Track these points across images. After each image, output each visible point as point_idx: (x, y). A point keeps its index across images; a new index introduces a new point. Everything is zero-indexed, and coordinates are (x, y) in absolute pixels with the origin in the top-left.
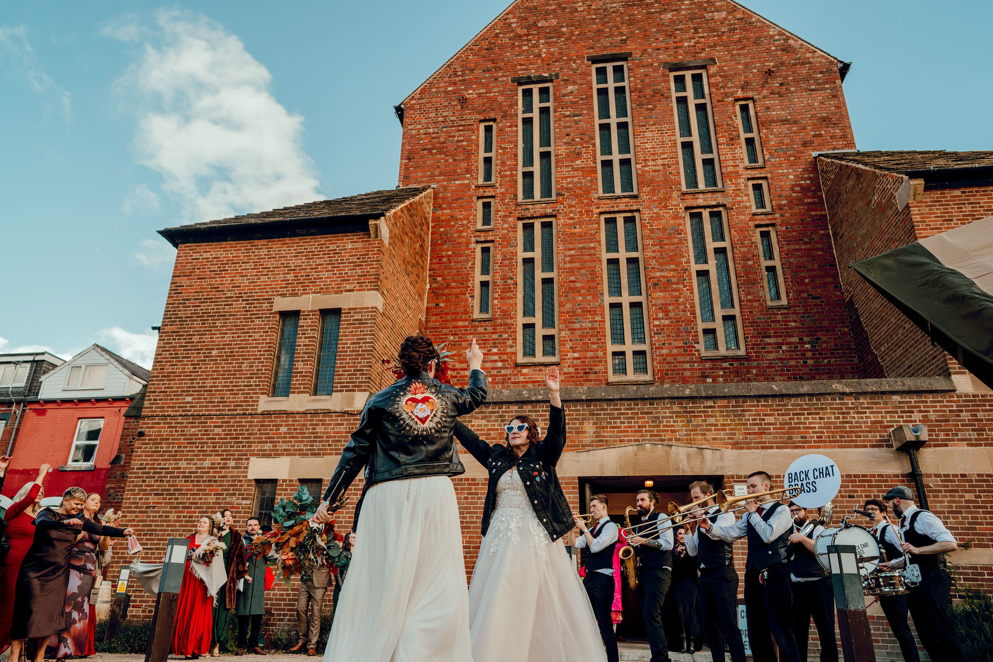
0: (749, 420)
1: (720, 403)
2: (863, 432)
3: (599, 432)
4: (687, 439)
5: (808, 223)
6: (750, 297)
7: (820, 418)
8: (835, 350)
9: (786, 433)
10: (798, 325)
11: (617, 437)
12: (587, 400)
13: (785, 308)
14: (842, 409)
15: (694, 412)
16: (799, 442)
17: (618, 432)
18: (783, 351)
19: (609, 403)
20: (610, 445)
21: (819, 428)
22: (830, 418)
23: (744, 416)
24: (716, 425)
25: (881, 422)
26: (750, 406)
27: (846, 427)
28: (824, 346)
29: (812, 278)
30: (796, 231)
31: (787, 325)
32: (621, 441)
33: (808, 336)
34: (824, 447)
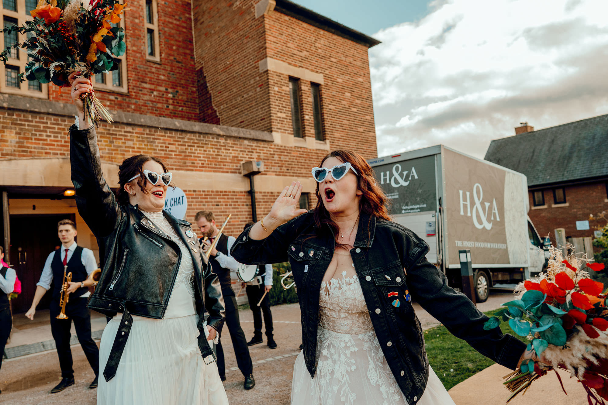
0: (158, 146)
1: (138, 130)
2: (227, 162)
3: (23, 143)
4: (109, 157)
5: (179, 5)
6: (134, 48)
7: (205, 151)
8: (186, 101)
9: (182, 159)
10: (166, 78)
11: (42, 149)
12: (9, 109)
13: (159, 64)
14: (217, 145)
15: (116, 135)
16: (190, 166)
17: (44, 144)
18: (154, 96)
19: (34, 115)
20: (35, 156)
21: (203, 157)
22: (209, 151)
23: (155, 143)
24: (133, 148)
25: (237, 157)
26: (159, 136)
27: (218, 159)
28: (180, 97)
29: (179, 46)
30: (171, 8)
31: (158, 77)
32: (46, 153)
33: (171, 88)
34: (205, 171)
